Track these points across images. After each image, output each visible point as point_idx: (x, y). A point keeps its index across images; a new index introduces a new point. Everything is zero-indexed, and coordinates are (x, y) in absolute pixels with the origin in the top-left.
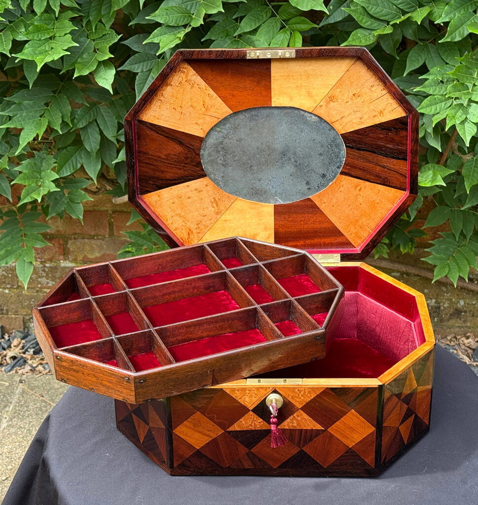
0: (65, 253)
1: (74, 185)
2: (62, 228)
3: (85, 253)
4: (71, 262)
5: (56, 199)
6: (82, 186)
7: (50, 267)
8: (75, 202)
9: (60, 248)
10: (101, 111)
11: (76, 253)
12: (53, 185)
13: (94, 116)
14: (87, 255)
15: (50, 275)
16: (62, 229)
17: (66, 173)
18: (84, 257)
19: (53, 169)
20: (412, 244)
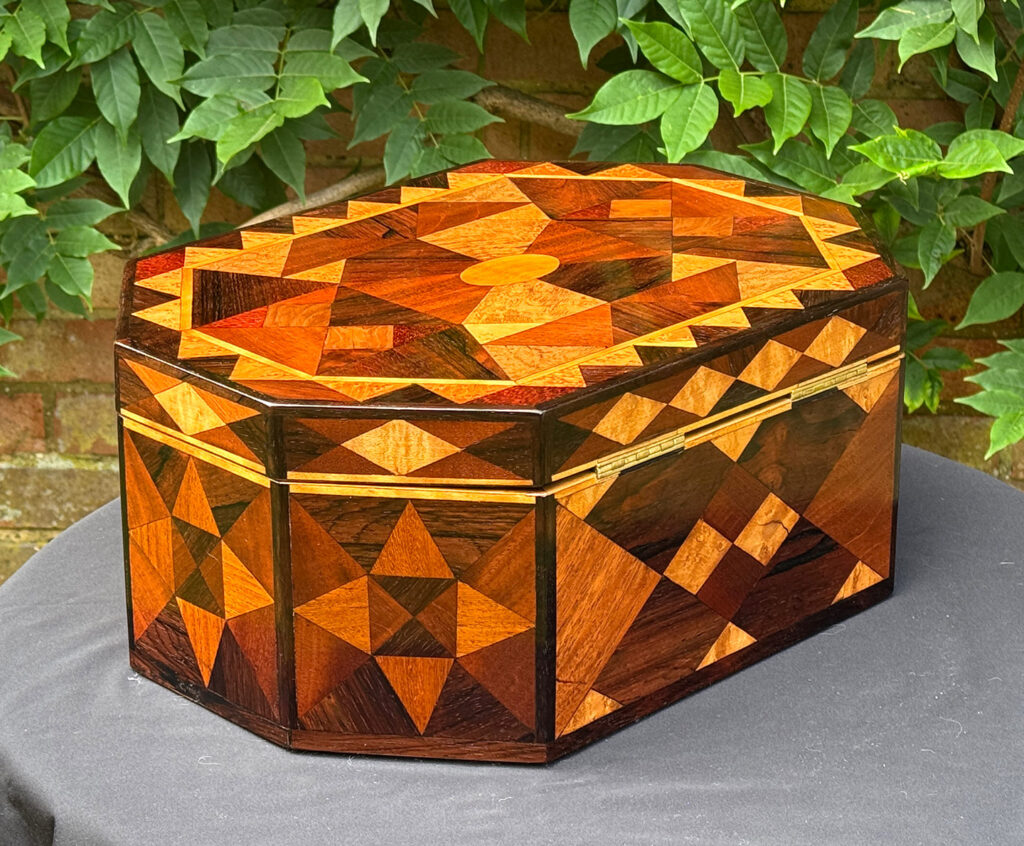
0: (49, 433)
1: (73, 216)
2: (44, 364)
3: (100, 431)
4: (63, 455)
5: (27, 250)
6: (92, 220)
7: (11, 471)
8: (76, 255)
9: (35, 419)
10: (143, 27)
11: (75, 433)
12: (21, 201)
13: (126, 33)
14: (104, 436)
15: (9, 493)
16: (42, 370)
17: (54, 178)
18: (95, 444)
19: (24, 168)
20: (933, 387)
